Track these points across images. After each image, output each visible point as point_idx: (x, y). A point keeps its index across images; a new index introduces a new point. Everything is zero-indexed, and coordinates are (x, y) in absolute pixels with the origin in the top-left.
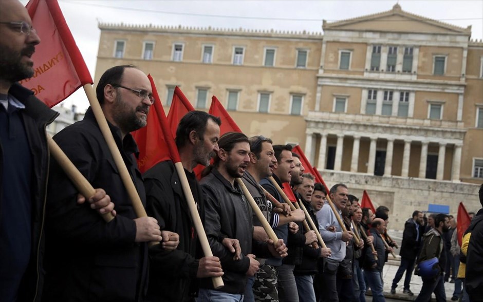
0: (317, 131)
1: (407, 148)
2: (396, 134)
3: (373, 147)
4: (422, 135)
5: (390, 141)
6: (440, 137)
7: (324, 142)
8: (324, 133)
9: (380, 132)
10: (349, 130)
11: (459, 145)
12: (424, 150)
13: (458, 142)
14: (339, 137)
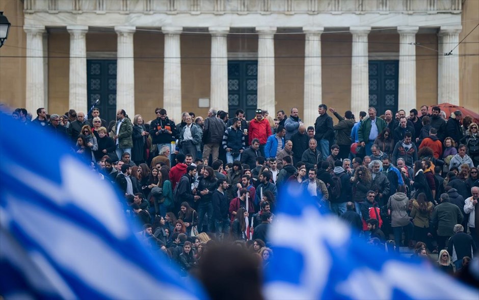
0: (56, 21)
1: (313, 47)
2: (279, 13)
3: (219, 52)
4: (349, 11)
5: (265, 33)
6: (397, 13)
7: (78, 49)
8: (78, 25)
9: (234, 12)
10: (147, 12)
11: (450, 29)
12: (360, 49)
13: (449, 22)
14: (122, 34)
